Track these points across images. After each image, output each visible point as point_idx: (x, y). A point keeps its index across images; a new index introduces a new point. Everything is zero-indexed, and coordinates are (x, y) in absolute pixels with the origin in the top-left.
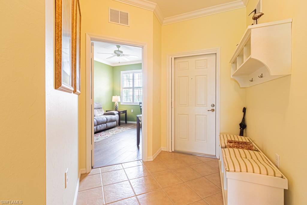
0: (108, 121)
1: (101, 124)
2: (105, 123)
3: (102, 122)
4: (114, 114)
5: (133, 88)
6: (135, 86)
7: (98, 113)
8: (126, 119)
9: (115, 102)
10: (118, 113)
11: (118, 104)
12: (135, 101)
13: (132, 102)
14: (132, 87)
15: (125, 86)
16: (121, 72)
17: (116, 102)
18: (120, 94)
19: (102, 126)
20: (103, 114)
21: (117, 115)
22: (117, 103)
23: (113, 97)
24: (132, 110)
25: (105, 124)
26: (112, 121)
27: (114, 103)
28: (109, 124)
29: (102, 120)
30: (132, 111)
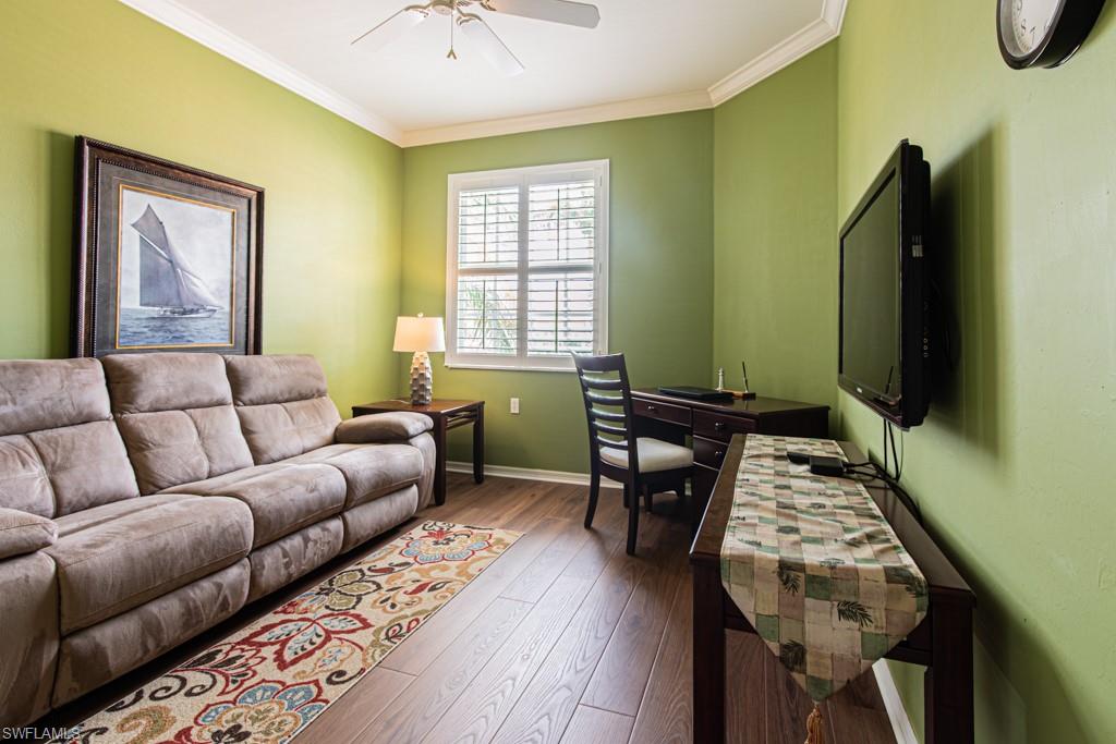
0: (360, 493)
1: (299, 528)
2: (334, 516)
3: (309, 511)
4: (400, 437)
5: (523, 271)
6: (535, 259)
7: (291, 426)
8: (480, 452)
9: (413, 353)
10: (430, 422)
11: (428, 364)
12: (530, 346)
13: (515, 352)
14: (515, 265)
15: (472, 259)
16: (451, 177)
17: (417, 355)
18: (440, 306)
19: (306, 540)
20: (329, 432)
21: (426, 443)
22: (422, 360)
23: (399, 318)
24: (515, 402)
25: (336, 525)
26: (387, 486)
27: (402, 360)
28: (367, 518)
29: (311, 496)
30: (515, 409)
